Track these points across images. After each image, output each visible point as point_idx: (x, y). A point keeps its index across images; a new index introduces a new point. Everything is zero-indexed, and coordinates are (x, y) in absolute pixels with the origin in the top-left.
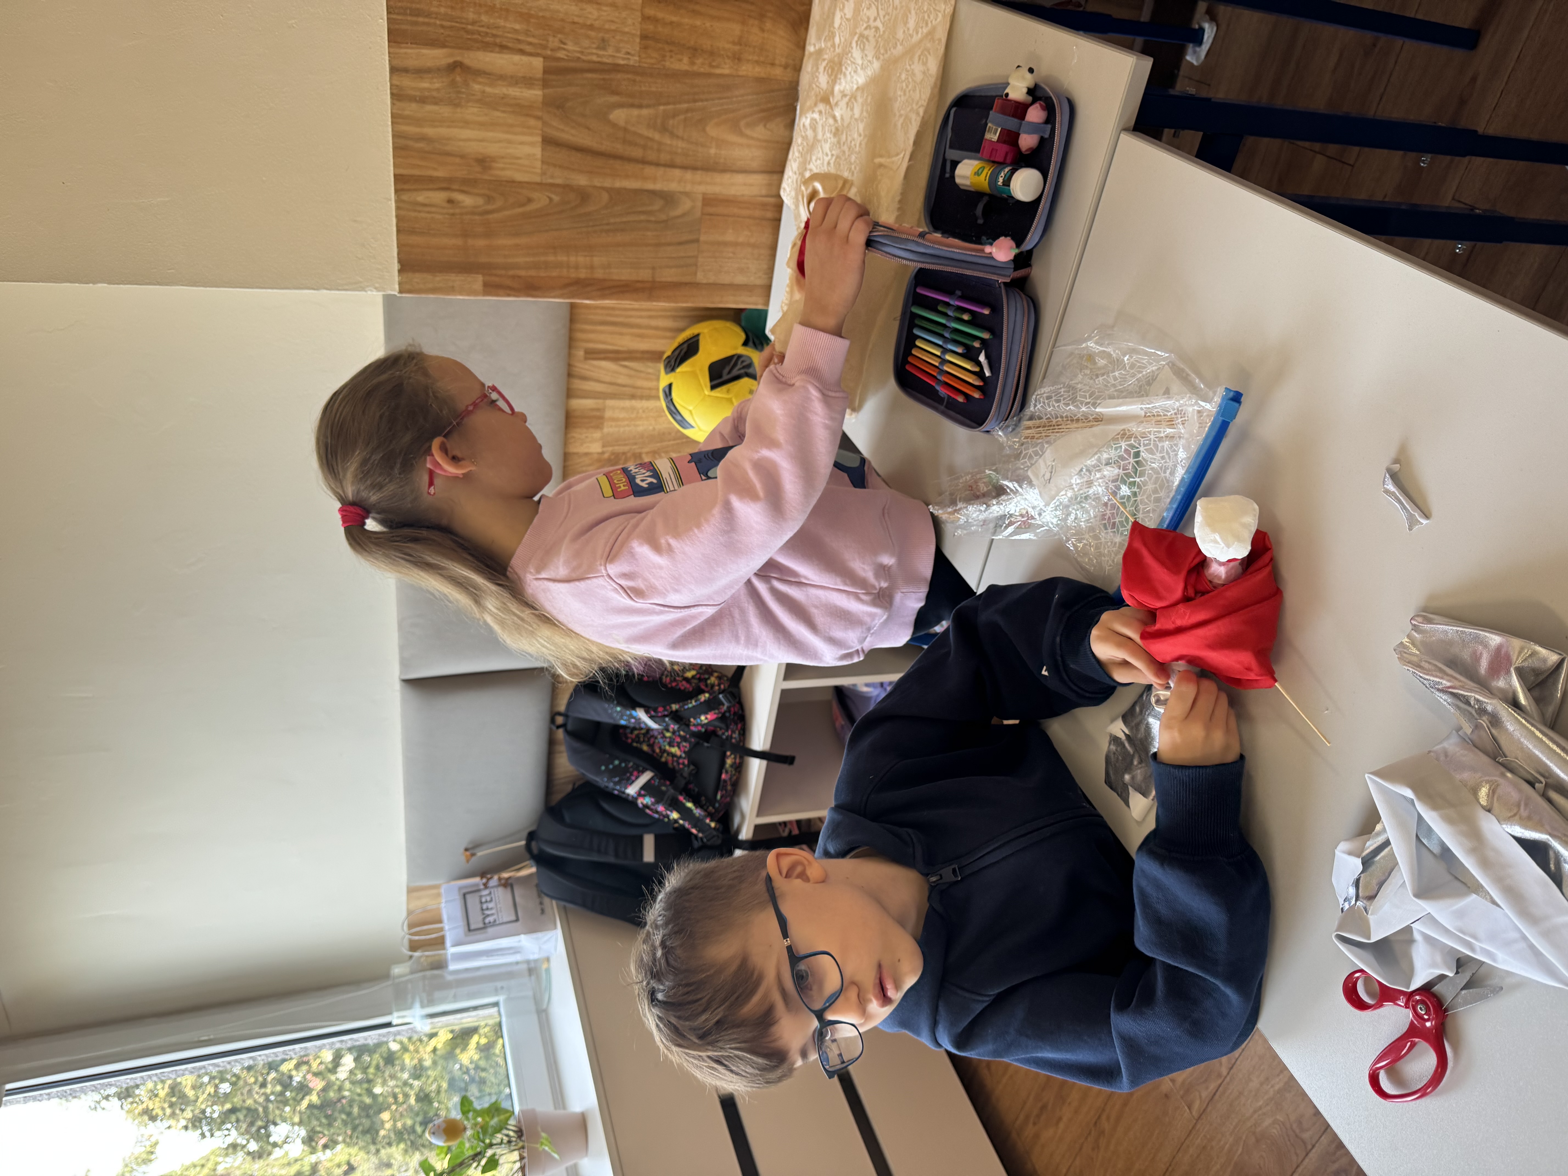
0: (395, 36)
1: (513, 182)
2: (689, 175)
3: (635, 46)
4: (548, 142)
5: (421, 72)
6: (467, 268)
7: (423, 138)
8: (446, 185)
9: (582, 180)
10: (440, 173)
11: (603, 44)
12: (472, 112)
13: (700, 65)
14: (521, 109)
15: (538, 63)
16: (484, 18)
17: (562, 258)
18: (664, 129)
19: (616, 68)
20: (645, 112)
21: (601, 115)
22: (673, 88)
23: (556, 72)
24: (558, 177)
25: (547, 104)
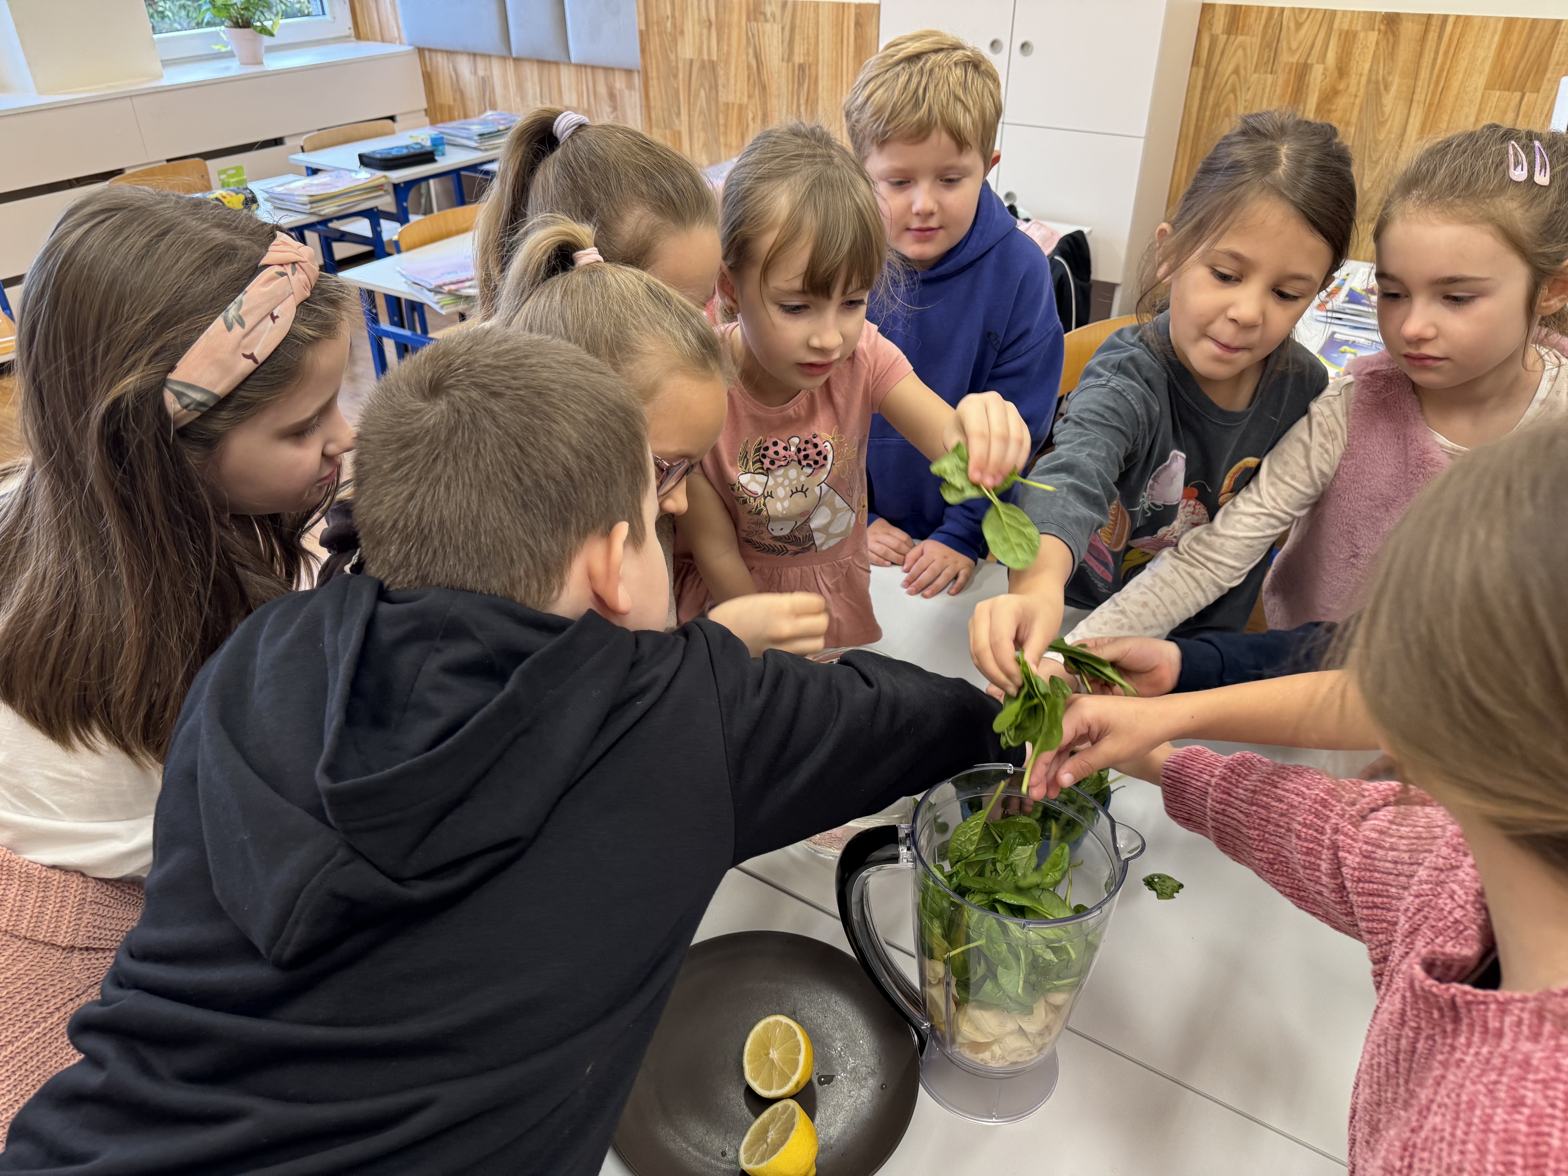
1: (677, 45)
3: (725, 101)
4: (691, 62)
5: (707, 8)
6: (647, 23)
7: (687, 7)
8: (673, 16)
9: (681, 76)
10: (677, 13)
11: (724, 86)
12: (697, 29)
13: (722, 129)
14: (700, 50)
15: (715, 58)
16: (726, 36)
17: (654, 65)
18: (701, 112)
19: (717, 92)
20: (704, 104)
21: (702, 85)
22: (714, 117)
23: (713, 65)
24: (681, 65)
25: (703, 62)
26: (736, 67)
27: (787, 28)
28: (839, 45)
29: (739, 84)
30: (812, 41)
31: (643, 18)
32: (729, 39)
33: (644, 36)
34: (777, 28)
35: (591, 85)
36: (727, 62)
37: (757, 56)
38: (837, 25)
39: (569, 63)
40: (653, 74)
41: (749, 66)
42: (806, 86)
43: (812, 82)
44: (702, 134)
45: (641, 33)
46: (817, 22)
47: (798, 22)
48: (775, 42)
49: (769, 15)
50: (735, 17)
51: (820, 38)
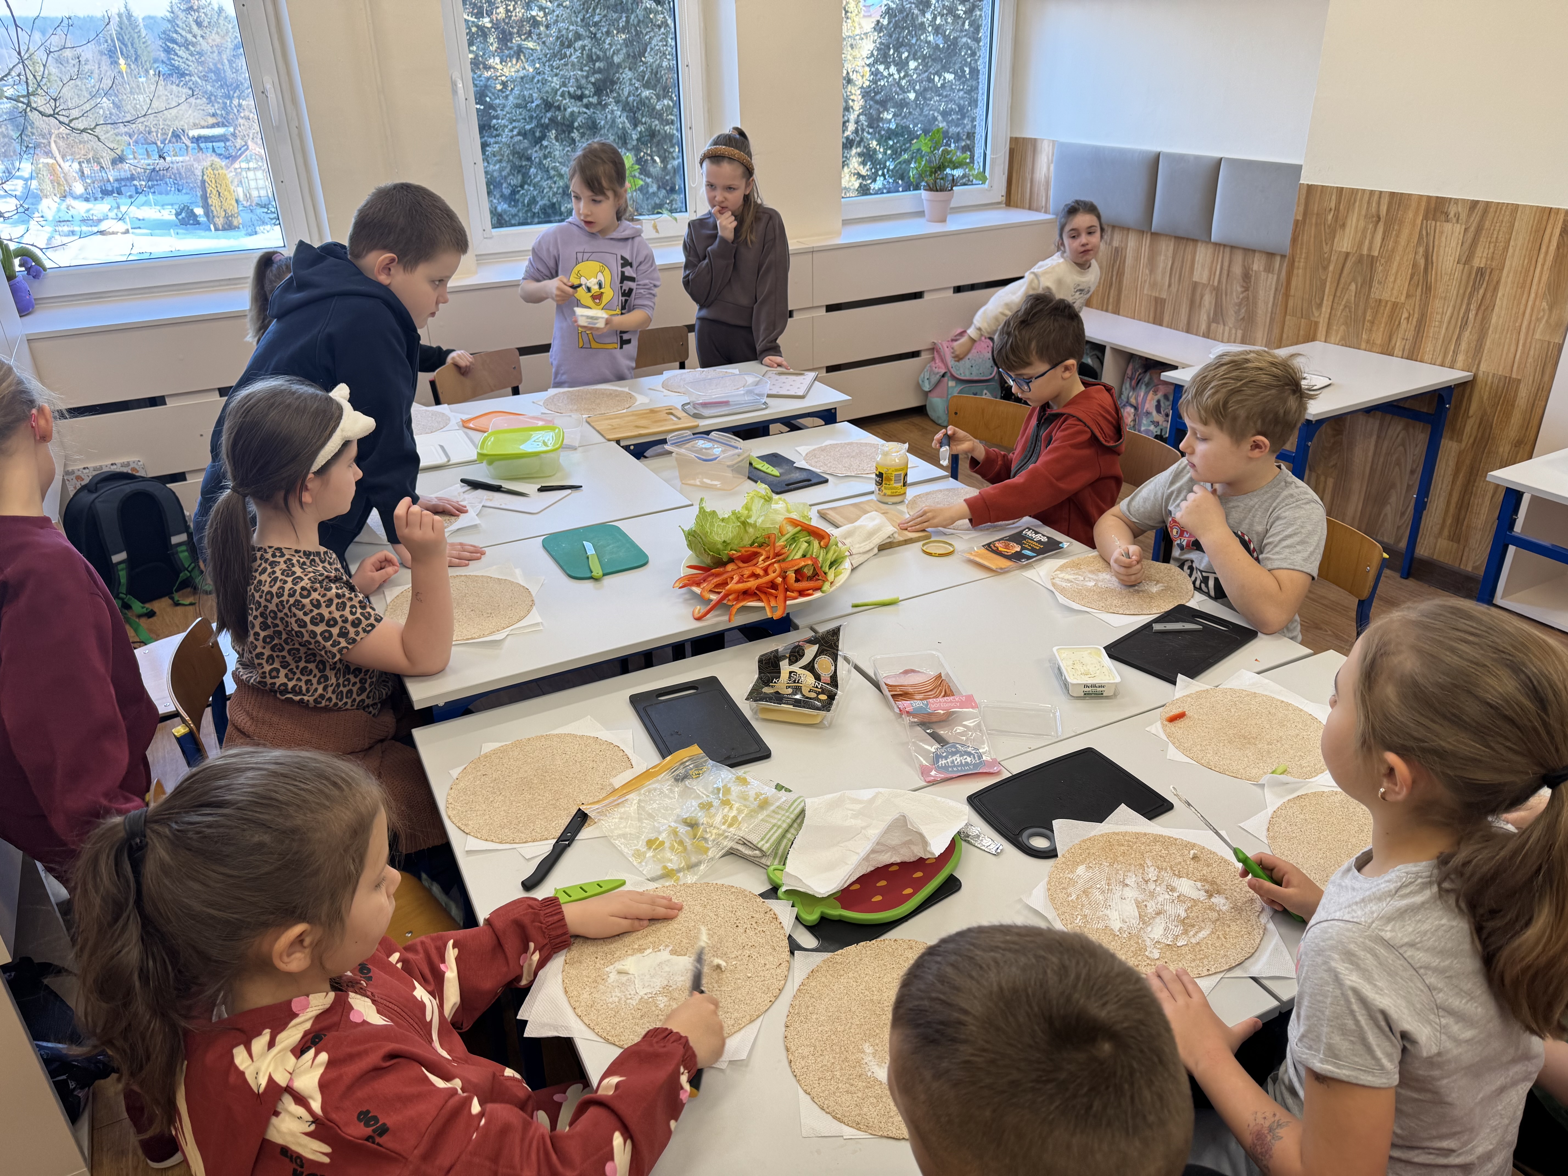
0: (1392, 194)
1: (1334, 237)
2: (1327, 316)
3: (1378, 297)
4: (1347, 255)
5: (1379, 203)
6: (1305, 214)
7: (1355, 201)
8: (1337, 209)
9: (1331, 268)
10: (1341, 207)
11: (1380, 283)
12: (1362, 223)
13: (1367, 324)
14: (1360, 245)
15: (1376, 254)
16: (1394, 233)
17: (1304, 253)
18: (1345, 307)
19: (1370, 287)
20: (1353, 298)
21: (1354, 279)
22: (1360, 312)
23: (1372, 261)
24: (1334, 258)
25: (1361, 256)
26: (1399, 265)
27: (1472, 229)
28: (1536, 252)
29: (1398, 281)
30: (1501, 245)
31: (1302, 209)
32: (1397, 236)
33: (1298, 227)
34: (1459, 229)
35: (1226, 264)
36: (1390, 259)
37: (1427, 257)
38: (1537, 231)
39: (1208, 241)
40: (1300, 263)
41: (1415, 265)
42: (1482, 291)
43: (1491, 288)
44: (1343, 328)
45: (1297, 222)
46: (1512, 226)
47: (1487, 224)
48: (1453, 244)
49: (1452, 215)
50: (1410, 215)
51: (1512, 243)
